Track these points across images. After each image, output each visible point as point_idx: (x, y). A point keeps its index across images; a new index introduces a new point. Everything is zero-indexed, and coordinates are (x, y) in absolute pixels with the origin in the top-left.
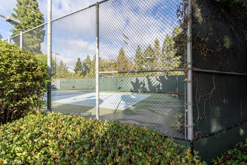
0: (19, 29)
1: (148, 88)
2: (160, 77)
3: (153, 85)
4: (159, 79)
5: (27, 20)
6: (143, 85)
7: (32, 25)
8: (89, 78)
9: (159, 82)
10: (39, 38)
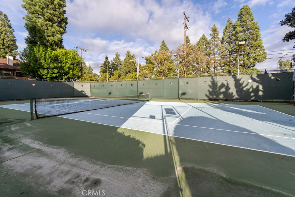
0: (34, 15)
1: (235, 93)
2: (259, 76)
3: (245, 89)
4: (257, 79)
5: (44, 2)
6: (225, 88)
7: (50, 9)
8: (132, 80)
9: (257, 84)
10: (61, 27)
